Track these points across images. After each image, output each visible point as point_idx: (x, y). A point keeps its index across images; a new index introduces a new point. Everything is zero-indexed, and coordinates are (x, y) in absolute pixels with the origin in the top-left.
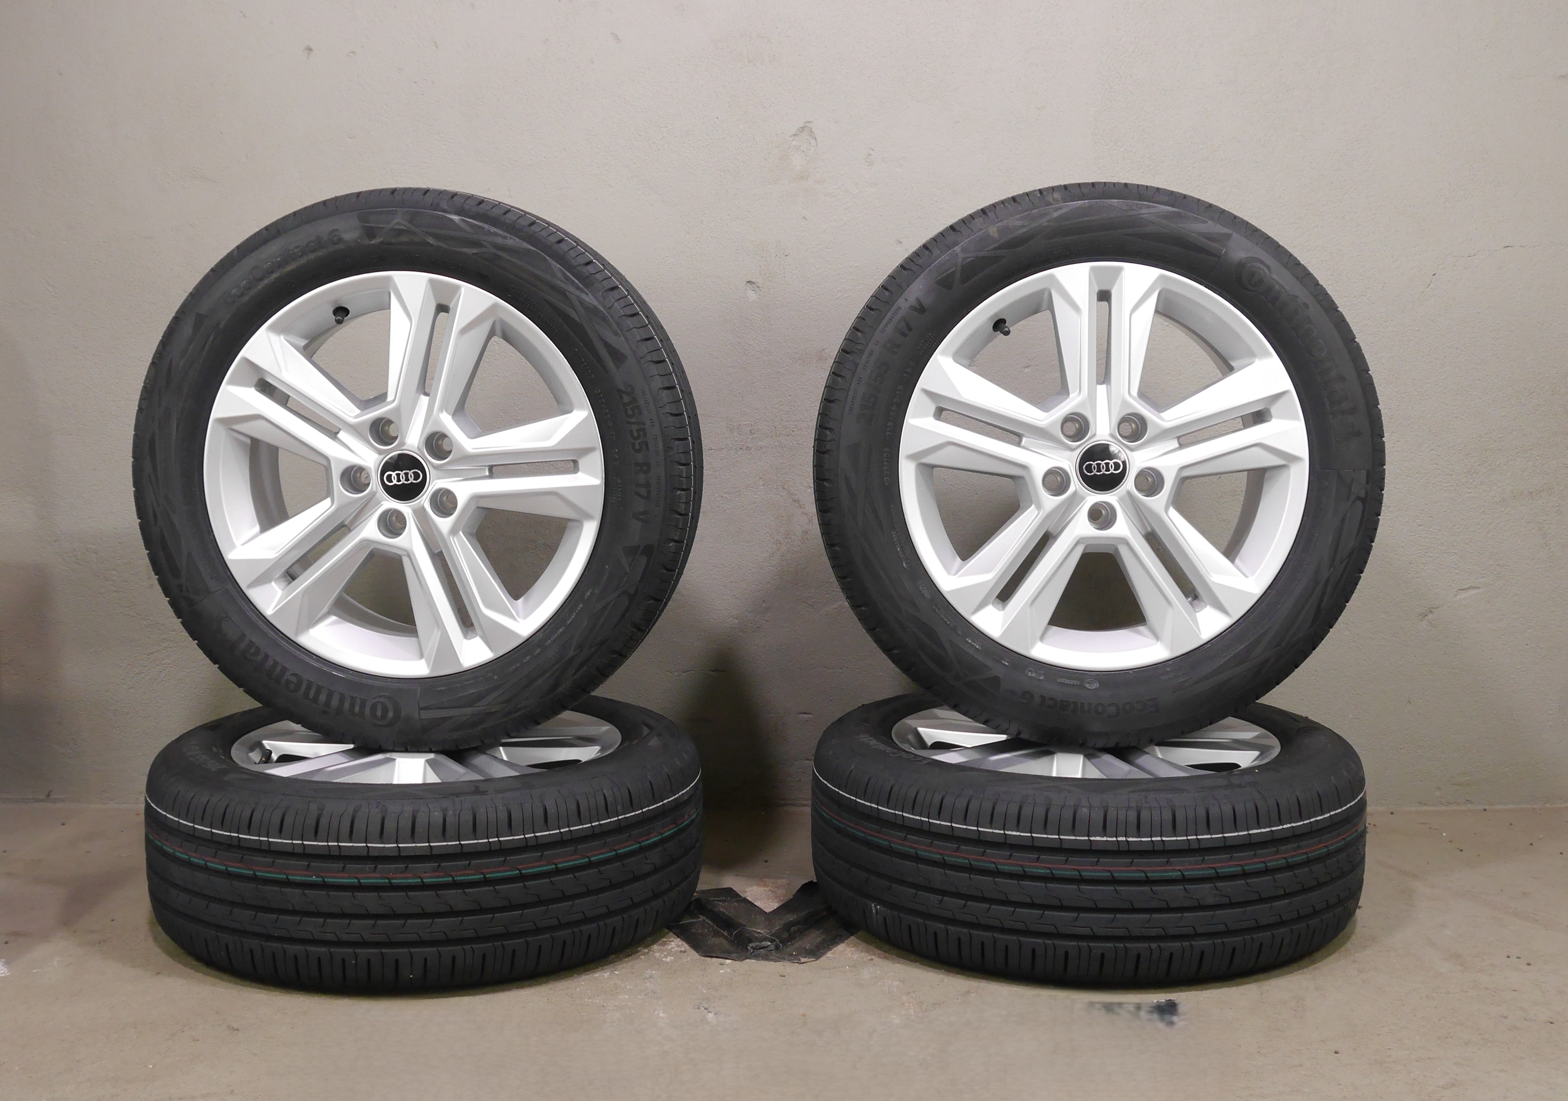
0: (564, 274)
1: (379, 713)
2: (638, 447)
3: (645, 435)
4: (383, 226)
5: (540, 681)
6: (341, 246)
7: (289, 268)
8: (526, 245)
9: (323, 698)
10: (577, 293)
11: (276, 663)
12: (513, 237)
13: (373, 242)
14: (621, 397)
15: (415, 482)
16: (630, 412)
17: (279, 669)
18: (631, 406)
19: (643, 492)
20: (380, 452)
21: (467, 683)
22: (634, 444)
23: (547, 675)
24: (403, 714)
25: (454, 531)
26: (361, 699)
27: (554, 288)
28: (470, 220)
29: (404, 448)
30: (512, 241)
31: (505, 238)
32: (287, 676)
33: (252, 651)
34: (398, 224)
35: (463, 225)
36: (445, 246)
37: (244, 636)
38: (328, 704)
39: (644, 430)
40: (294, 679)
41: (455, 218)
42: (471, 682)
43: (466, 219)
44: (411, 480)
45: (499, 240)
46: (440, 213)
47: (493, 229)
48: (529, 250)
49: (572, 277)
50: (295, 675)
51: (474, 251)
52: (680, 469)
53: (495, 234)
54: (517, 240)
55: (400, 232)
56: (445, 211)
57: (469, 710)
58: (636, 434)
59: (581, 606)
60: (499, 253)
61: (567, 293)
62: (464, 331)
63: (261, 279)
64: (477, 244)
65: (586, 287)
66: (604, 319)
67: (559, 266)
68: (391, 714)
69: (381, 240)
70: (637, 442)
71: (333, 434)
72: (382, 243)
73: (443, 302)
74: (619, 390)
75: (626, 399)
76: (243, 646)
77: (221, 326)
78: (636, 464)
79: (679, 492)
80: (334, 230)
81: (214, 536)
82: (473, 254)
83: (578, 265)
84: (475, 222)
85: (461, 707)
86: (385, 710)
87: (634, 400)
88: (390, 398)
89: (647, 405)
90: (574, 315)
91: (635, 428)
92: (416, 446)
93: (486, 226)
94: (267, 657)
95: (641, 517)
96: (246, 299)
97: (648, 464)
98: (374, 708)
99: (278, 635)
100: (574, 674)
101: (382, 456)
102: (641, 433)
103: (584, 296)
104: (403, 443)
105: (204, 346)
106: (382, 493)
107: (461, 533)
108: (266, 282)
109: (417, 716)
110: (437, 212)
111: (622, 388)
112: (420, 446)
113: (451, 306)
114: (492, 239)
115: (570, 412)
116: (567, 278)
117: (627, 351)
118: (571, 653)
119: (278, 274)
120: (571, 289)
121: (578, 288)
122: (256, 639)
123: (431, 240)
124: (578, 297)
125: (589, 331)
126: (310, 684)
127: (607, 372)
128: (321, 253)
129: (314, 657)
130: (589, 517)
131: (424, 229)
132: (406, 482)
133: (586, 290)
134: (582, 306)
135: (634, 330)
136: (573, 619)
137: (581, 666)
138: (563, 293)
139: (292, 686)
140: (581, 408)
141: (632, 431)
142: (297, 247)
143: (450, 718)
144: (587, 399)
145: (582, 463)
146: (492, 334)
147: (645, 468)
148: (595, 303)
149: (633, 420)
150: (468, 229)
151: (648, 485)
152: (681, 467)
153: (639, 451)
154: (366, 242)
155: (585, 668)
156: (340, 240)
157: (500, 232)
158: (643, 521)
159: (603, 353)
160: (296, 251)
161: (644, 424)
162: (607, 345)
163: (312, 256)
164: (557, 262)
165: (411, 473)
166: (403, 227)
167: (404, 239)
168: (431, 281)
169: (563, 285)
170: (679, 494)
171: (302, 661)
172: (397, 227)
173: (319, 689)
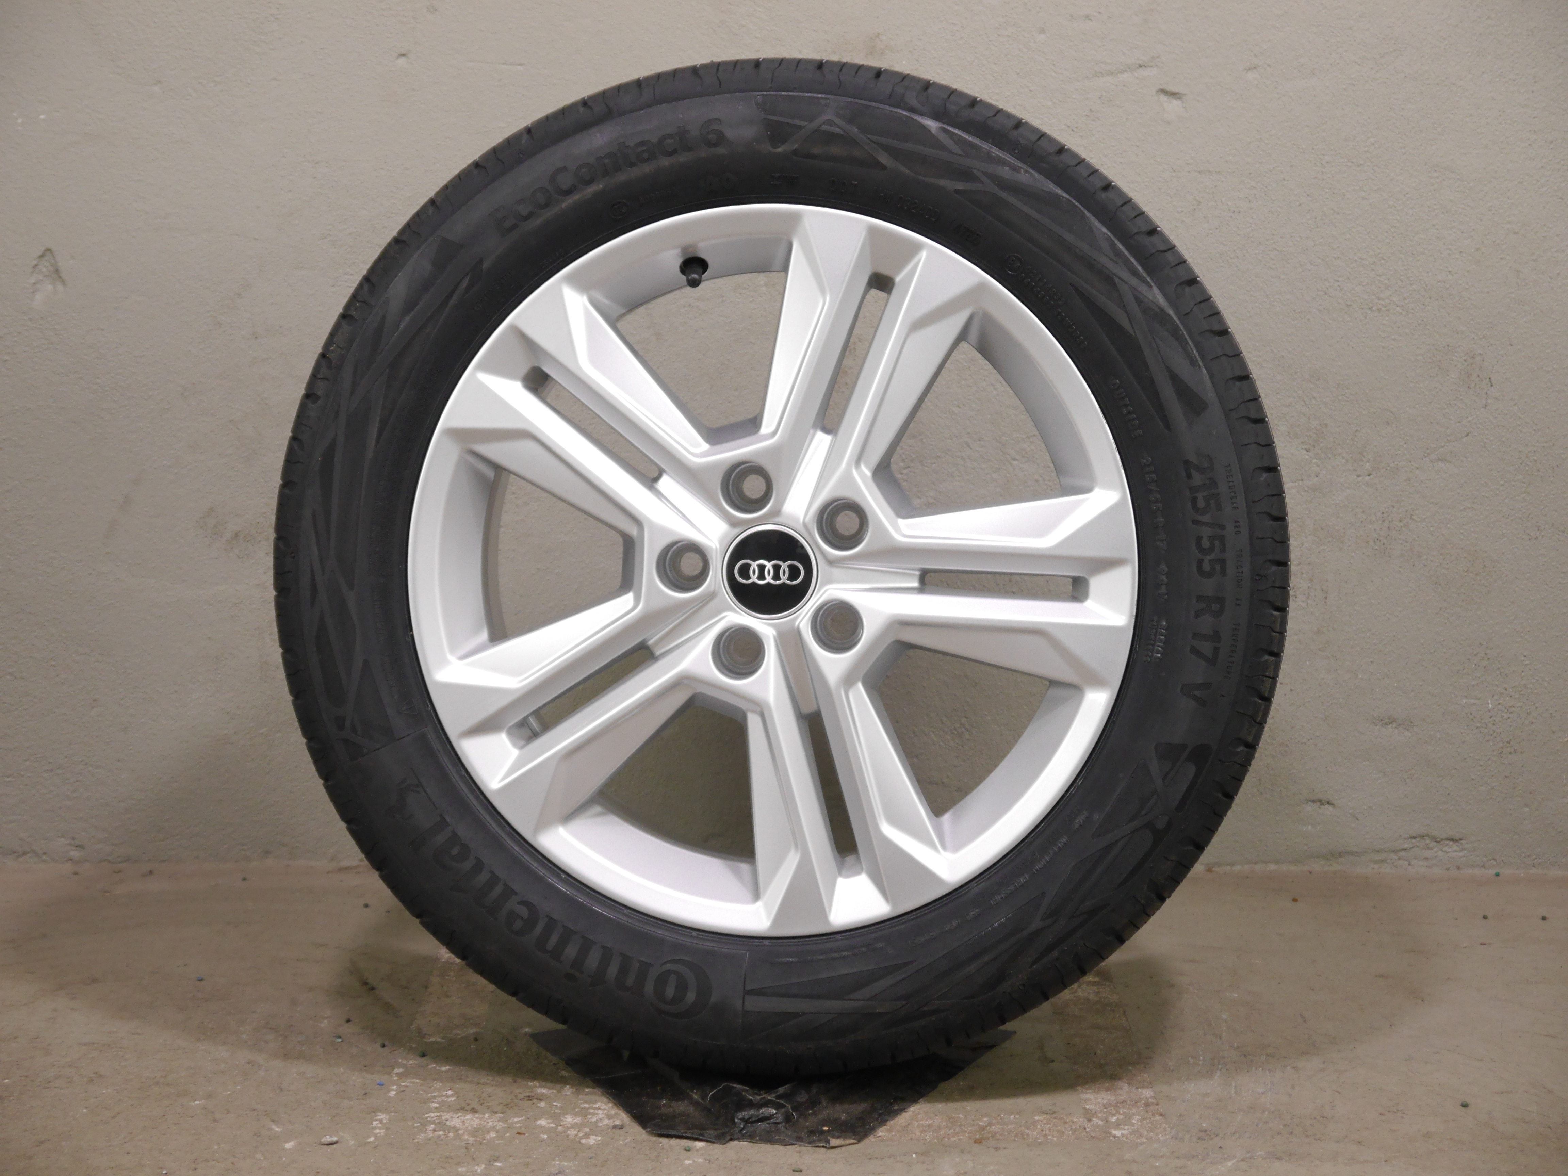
0: (1113, 245)
1: (670, 992)
2: (1207, 567)
3: (1223, 550)
4: (803, 123)
5: (972, 968)
6: (721, 151)
7: (621, 177)
8: (1051, 187)
9: (571, 951)
10: (1134, 281)
11: (494, 880)
12: (1031, 171)
13: (780, 150)
14: (1189, 477)
15: (789, 582)
16: (1201, 504)
17: (498, 890)
18: (1205, 494)
19: (1206, 648)
20: (734, 523)
21: (836, 955)
22: (1200, 562)
23: (987, 958)
24: (714, 999)
25: (848, 681)
26: (639, 961)
27: (1091, 266)
28: (957, 131)
29: (777, 520)
30: (1028, 177)
31: (1014, 169)
32: (512, 904)
33: (455, 851)
34: (830, 123)
35: (943, 137)
36: (907, 171)
37: (443, 823)
38: (578, 963)
39: (1222, 539)
40: (523, 911)
41: (932, 124)
42: (845, 953)
43: (951, 129)
44: (784, 579)
45: (1005, 172)
46: (905, 113)
47: (996, 151)
48: (1058, 196)
49: (1126, 252)
50: (525, 903)
51: (960, 186)
52: (1272, 615)
53: (1000, 162)
54: (1036, 175)
55: (830, 138)
56: (912, 110)
57: (835, 1005)
58: (1206, 544)
59: (1064, 839)
60: (1003, 194)
61: (1117, 280)
62: (918, 325)
63: (568, 192)
64: (966, 175)
65: (1150, 273)
66: (1175, 333)
67: (1104, 230)
68: (691, 997)
69: (795, 147)
70: (1207, 559)
71: (650, 480)
72: (795, 152)
73: (884, 270)
74: (1186, 462)
75: (1198, 479)
76: (440, 839)
77: (486, 265)
78: (1200, 598)
79: (1266, 657)
80: (710, 121)
81: (412, 636)
82: (957, 192)
83: (1136, 233)
84: (966, 136)
85: (819, 997)
86: (682, 987)
87: (1213, 483)
88: (767, 427)
89: (1233, 494)
90: (1125, 323)
91: (1206, 532)
92: (801, 520)
93: (986, 146)
94: (479, 866)
95: (1197, 693)
96: (535, 223)
97: (1220, 600)
98: (662, 979)
99: (503, 828)
100: (1035, 962)
101: (737, 531)
102: (1217, 543)
103: (1143, 288)
104: (776, 512)
105: (450, 296)
106: (726, 594)
107: (860, 686)
108: (576, 197)
109: (738, 1004)
110: (899, 111)
111: (1193, 458)
112: (807, 519)
113: (898, 279)
114: (991, 168)
115: (1087, 490)
116: (1118, 253)
117: (1210, 394)
118: (1036, 924)
119: (601, 186)
120: (1125, 274)
121: (1135, 273)
122: (464, 831)
123: (884, 159)
124: (1134, 289)
125: (1147, 352)
126: (551, 923)
127: (1168, 426)
128: (683, 158)
129: (563, 876)
130: (1098, 682)
131: (875, 138)
132: (773, 582)
133: (1148, 279)
134: (1139, 305)
135: (1223, 358)
136: (1047, 862)
137: (1050, 949)
138: (1109, 279)
139: (519, 924)
140: (1108, 486)
141: (1199, 539)
142: (642, 143)
143: (796, 1015)
144: (1123, 471)
145: (1096, 583)
146: (962, 337)
147: (1215, 607)
148: (1161, 300)
149: (1206, 518)
150: (956, 149)
151: (1216, 637)
152: (1275, 613)
153: (1209, 575)
154: (766, 148)
155: (1055, 953)
156: (721, 139)
157: (1007, 157)
158: (1196, 698)
159: (1168, 392)
160: (640, 149)
161: (1223, 527)
162: (1175, 379)
163: (665, 162)
164: (1104, 224)
165: (784, 566)
166: (837, 130)
167: (835, 150)
168: (872, 230)
169: (1109, 264)
170: (1267, 661)
171: (540, 879)
172: (826, 128)
173: (567, 935)
